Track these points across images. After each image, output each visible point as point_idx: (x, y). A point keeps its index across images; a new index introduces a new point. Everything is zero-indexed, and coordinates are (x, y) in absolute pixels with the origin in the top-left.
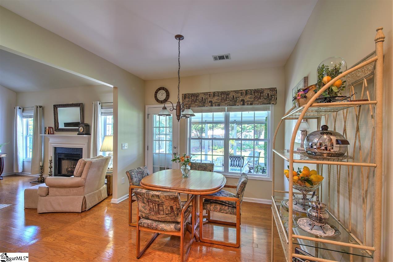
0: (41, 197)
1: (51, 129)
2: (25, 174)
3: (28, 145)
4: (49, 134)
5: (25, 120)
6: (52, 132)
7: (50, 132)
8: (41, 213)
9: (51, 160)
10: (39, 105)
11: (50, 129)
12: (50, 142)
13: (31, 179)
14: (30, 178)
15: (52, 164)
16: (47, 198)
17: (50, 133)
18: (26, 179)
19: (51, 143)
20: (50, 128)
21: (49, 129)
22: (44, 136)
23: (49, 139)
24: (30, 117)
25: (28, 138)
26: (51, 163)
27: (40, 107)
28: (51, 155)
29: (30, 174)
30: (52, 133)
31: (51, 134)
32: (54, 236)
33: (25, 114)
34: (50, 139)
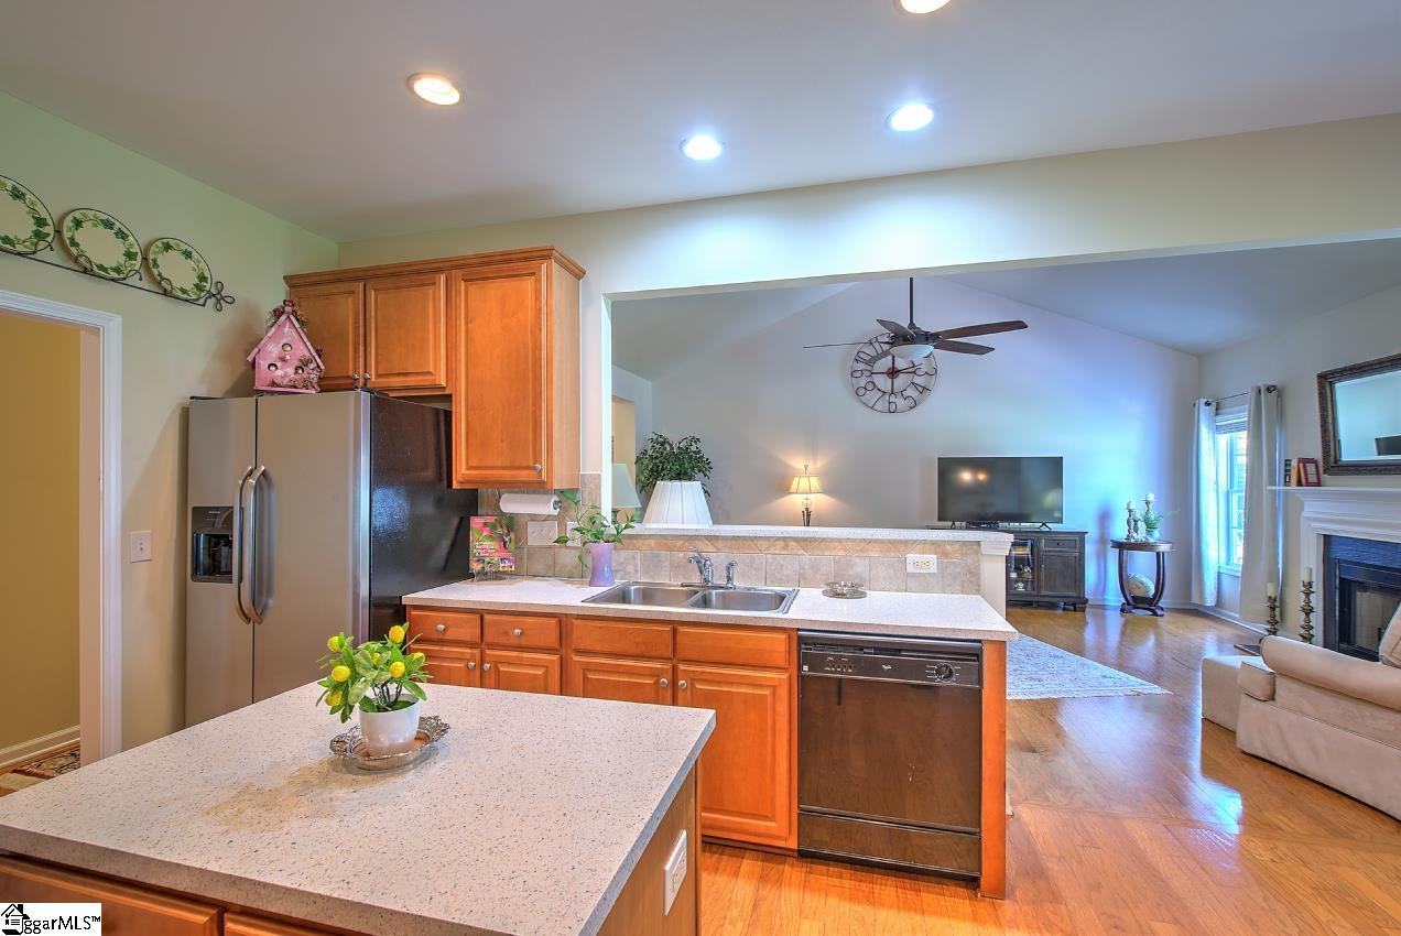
0: (1249, 699)
1: (1311, 468)
2: (1221, 613)
3: (1235, 523)
4: (1299, 483)
5: (1223, 439)
6: (1313, 478)
7: (1306, 479)
8: (1248, 751)
9: (1310, 584)
10: (1263, 382)
11: (1305, 467)
12: (1305, 514)
13: (1239, 636)
14: (1235, 632)
15: (1312, 597)
16: (1267, 707)
17: (1303, 481)
18: (1227, 632)
19: (1309, 518)
20: (1304, 461)
21: (1301, 465)
22: (1286, 493)
23: (1302, 503)
24: (1237, 428)
25: (1235, 498)
26: (1308, 595)
27: (1269, 390)
28: (1309, 564)
29: (1235, 619)
30: (1316, 481)
31: (1308, 484)
32: (1276, 848)
33: (1222, 421)
34: (1306, 503)
